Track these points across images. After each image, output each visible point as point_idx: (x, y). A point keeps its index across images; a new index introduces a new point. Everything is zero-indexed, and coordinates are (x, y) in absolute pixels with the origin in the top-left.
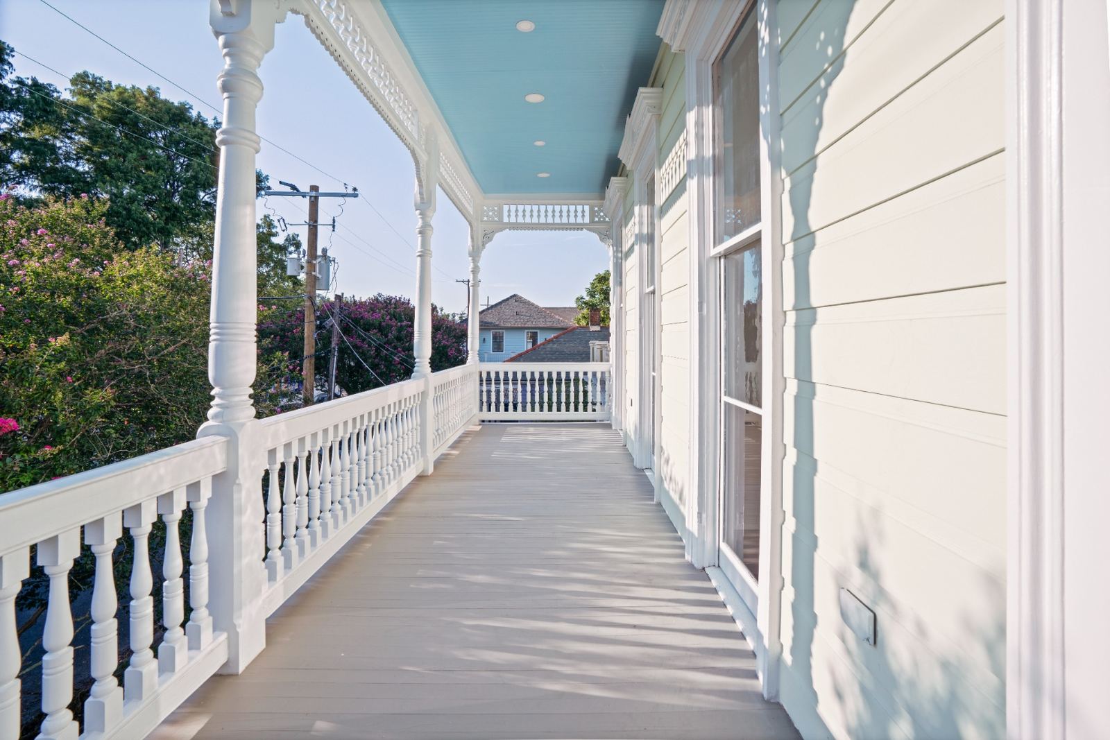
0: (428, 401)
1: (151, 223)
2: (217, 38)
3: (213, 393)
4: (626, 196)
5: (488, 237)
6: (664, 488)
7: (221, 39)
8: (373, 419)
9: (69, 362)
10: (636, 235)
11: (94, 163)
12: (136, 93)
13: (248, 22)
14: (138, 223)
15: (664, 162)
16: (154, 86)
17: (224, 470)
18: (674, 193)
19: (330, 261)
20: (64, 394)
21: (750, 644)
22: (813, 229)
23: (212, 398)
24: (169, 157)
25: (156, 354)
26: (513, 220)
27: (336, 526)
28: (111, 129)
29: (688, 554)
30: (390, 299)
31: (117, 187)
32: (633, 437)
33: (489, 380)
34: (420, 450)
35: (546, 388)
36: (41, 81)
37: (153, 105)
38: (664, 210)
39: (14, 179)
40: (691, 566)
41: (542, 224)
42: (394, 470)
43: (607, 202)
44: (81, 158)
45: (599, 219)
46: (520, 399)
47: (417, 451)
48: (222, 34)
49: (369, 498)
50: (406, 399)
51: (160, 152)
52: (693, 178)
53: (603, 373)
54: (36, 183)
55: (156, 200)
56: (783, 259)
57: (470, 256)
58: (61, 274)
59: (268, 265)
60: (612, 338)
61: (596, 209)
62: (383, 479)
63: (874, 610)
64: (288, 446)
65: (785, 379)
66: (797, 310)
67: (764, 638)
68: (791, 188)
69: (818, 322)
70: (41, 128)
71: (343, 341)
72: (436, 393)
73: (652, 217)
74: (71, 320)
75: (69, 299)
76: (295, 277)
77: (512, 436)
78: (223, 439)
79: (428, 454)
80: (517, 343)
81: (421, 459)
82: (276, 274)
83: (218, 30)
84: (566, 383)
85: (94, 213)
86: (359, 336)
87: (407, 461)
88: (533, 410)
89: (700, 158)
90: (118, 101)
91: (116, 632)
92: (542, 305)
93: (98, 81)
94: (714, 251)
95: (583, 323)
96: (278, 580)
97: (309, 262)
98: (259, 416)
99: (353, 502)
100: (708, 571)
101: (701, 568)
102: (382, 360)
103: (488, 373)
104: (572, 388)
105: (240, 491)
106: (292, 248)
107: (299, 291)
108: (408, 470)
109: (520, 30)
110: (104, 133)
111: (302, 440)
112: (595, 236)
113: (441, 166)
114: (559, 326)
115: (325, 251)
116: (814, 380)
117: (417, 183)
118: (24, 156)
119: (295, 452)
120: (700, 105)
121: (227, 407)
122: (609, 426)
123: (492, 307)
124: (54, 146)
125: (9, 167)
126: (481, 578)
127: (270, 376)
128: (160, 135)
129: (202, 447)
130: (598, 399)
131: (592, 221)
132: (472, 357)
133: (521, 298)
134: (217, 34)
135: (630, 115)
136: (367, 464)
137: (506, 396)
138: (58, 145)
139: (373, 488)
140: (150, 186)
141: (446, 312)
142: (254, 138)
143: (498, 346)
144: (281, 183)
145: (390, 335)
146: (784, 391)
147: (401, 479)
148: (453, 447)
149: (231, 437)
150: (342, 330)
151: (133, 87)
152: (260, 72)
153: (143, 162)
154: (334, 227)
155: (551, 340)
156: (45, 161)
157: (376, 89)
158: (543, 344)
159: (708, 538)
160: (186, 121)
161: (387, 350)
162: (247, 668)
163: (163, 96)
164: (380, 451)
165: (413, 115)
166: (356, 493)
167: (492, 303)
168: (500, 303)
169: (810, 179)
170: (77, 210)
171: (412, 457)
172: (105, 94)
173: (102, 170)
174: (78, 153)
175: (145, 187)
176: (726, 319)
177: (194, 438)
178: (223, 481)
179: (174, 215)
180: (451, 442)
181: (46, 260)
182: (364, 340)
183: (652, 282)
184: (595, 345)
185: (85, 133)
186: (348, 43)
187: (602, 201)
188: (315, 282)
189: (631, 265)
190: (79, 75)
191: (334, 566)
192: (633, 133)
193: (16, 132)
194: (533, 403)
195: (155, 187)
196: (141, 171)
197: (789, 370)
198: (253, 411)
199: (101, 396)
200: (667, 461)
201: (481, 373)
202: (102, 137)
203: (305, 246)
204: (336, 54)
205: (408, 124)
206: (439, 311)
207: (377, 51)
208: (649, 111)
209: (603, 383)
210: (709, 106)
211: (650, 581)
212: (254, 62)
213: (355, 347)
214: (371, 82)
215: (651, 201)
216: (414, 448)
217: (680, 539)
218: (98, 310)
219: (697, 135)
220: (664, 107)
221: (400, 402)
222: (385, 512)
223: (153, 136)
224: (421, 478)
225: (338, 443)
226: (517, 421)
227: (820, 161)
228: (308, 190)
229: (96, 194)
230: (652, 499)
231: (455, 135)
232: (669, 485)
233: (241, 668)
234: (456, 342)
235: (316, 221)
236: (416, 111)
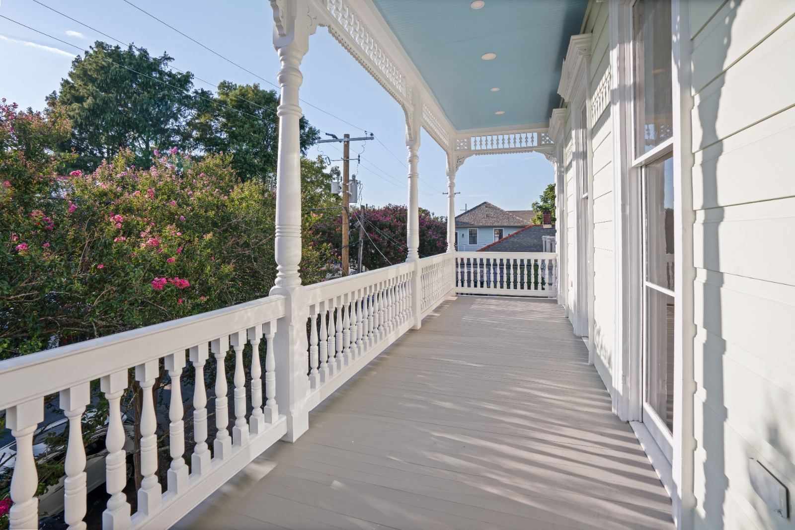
0: (417, 278)
1: (257, 166)
2: (277, 50)
3: (277, 268)
4: (566, 122)
5: (460, 161)
6: (597, 354)
7: (279, 51)
8: (378, 289)
9: (213, 249)
10: (574, 153)
11: (228, 132)
12: (248, 89)
13: (293, 38)
14: (250, 166)
15: (594, 93)
16: (257, 83)
17: (284, 316)
18: (602, 117)
19: (358, 183)
20: (211, 267)
21: (667, 492)
22: (720, 138)
23: (277, 271)
24: (265, 124)
25: (256, 244)
26: (478, 148)
27: (353, 358)
28: (237, 112)
29: (615, 408)
30: (397, 207)
31: (239, 145)
32: (573, 312)
33: (462, 265)
34: (411, 312)
35: (505, 271)
36: (205, 90)
37: (256, 95)
38: (594, 132)
39: (193, 146)
40: (617, 418)
41: (505, 149)
42: (393, 324)
43: (551, 129)
44: (222, 131)
45: (545, 142)
46: (485, 279)
47: (410, 312)
48: (279, 48)
49: (376, 341)
50: (401, 276)
51: (260, 122)
52: (616, 104)
53: (550, 261)
54: (203, 148)
55: (259, 151)
56: (693, 166)
57: (448, 176)
58: (210, 198)
59: (321, 187)
60: (558, 235)
61: (543, 135)
62: (385, 330)
63: (786, 486)
64: (322, 304)
65: (696, 268)
66: (705, 209)
67: (678, 487)
68: (700, 104)
69: (725, 220)
70: (205, 116)
71: (366, 236)
72: (423, 273)
73: (585, 138)
74: (215, 224)
75: (213, 212)
76: (337, 195)
77: (478, 305)
78: (282, 297)
79: (417, 315)
80: (487, 237)
81: (412, 318)
82: (325, 194)
83: (277, 46)
84: (520, 268)
85: (226, 162)
86: (377, 233)
87: (402, 318)
88: (495, 287)
89: (622, 87)
90: (240, 95)
91: (227, 405)
92: (505, 210)
93: (230, 85)
94: (635, 163)
95: (538, 223)
96: (317, 387)
97: (344, 184)
98: (304, 284)
99: (365, 344)
100: (632, 424)
101: (626, 421)
102: (392, 249)
103: (462, 259)
104: (526, 272)
105: (292, 330)
106: (335, 176)
107: (340, 204)
108: (403, 325)
109: (474, 8)
110: (233, 115)
111: (331, 300)
112: (543, 156)
113: (424, 113)
114: (519, 224)
115: (354, 176)
116: (722, 270)
117: (407, 127)
118: (198, 133)
119: (327, 308)
120: (622, 42)
121: (285, 278)
122: (556, 302)
123: (469, 211)
124: (210, 125)
125: (192, 140)
126: (448, 405)
127: (321, 259)
128: (260, 112)
129: (271, 301)
130: (547, 280)
131: (540, 144)
132: (450, 248)
133: (490, 204)
134: (277, 48)
135: (565, 59)
136: (374, 319)
137: (475, 276)
138: (212, 124)
139: (378, 335)
140: (255, 143)
141: (436, 215)
142: (298, 109)
143: (473, 239)
144: (326, 134)
145: (397, 232)
146: (695, 279)
147: (398, 330)
148: (436, 311)
149: (287, 295)
150: (365, 229)
151: (247, 85)
152: (301, 68)
153: (252, 129)
154: (359, 161)
155: (512, 236)
156: (207, 134)
157: (376, 67)
158: (506, 238)
159: (632, 397)
160: (273, 102)
161: (395, 243)
162: (297, 439)
163: (261, 88)
164: (383, 311)
165: (402, 81)
166: (366, 338)
167: (469, 208)
168: (474, 208)
169: (718, 94)
170: (218, 161)
171: (405, 316)
172: (233, 92)
173: (233, 136)
174: (221, 128)
175: (253, 144)
176: (647, 218)
177: (268, 295)
178: (284, 322)
179: (268, 160)
180: (434, 307)
181: (204, 191)
182: (379, 236)
183: (586, 189)
184: (546, 238)
185: (224, 116)
186: (357, 39)
187: (547, 129)
188: (348, 197)
189: (571, 175)
190: (221, 83)
191: (352, 384)
192: (569, 73)
193: (194, 120)
194: (495, 282)
195: (259, 143)
196: (251, 135)
197: (699, 261)
198: (300, 281)
199: (227, 269)
200: (599, 332)
201: (457, 259)
202: (232, 117)
203: (342, 175)
204: (348, 48)
205: (399, 87)
206: (431, 215)
207: (376, 41)
208: (580, 54)
209: (550, 268)
210: (630, 42)
211: (578, 424)
212: (297, 62)
213: (375, 240)
214: (372, 63)
215: (584, 125)
216: (407, 310)
217: (609, 395)
218: (226, 219)
219: (619, 68)
220: (593, 48)
221: (397, 278)
222: (388, 352)
223: (257, 113)
224: (412, 331)
225: (355, 304)
226: (487, 295)
227: (728, 77)
228: (343, 137)
229: (229, 150)
230: (587, 361)
231: (432, 90)
232: (600, 351)
233: (294, 440)
234: (441, 237)
235: (348, 158)
236: (404, 77)
